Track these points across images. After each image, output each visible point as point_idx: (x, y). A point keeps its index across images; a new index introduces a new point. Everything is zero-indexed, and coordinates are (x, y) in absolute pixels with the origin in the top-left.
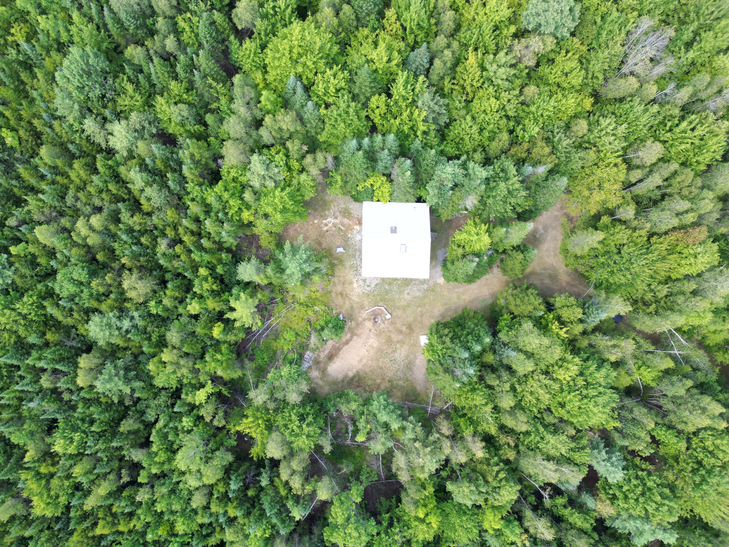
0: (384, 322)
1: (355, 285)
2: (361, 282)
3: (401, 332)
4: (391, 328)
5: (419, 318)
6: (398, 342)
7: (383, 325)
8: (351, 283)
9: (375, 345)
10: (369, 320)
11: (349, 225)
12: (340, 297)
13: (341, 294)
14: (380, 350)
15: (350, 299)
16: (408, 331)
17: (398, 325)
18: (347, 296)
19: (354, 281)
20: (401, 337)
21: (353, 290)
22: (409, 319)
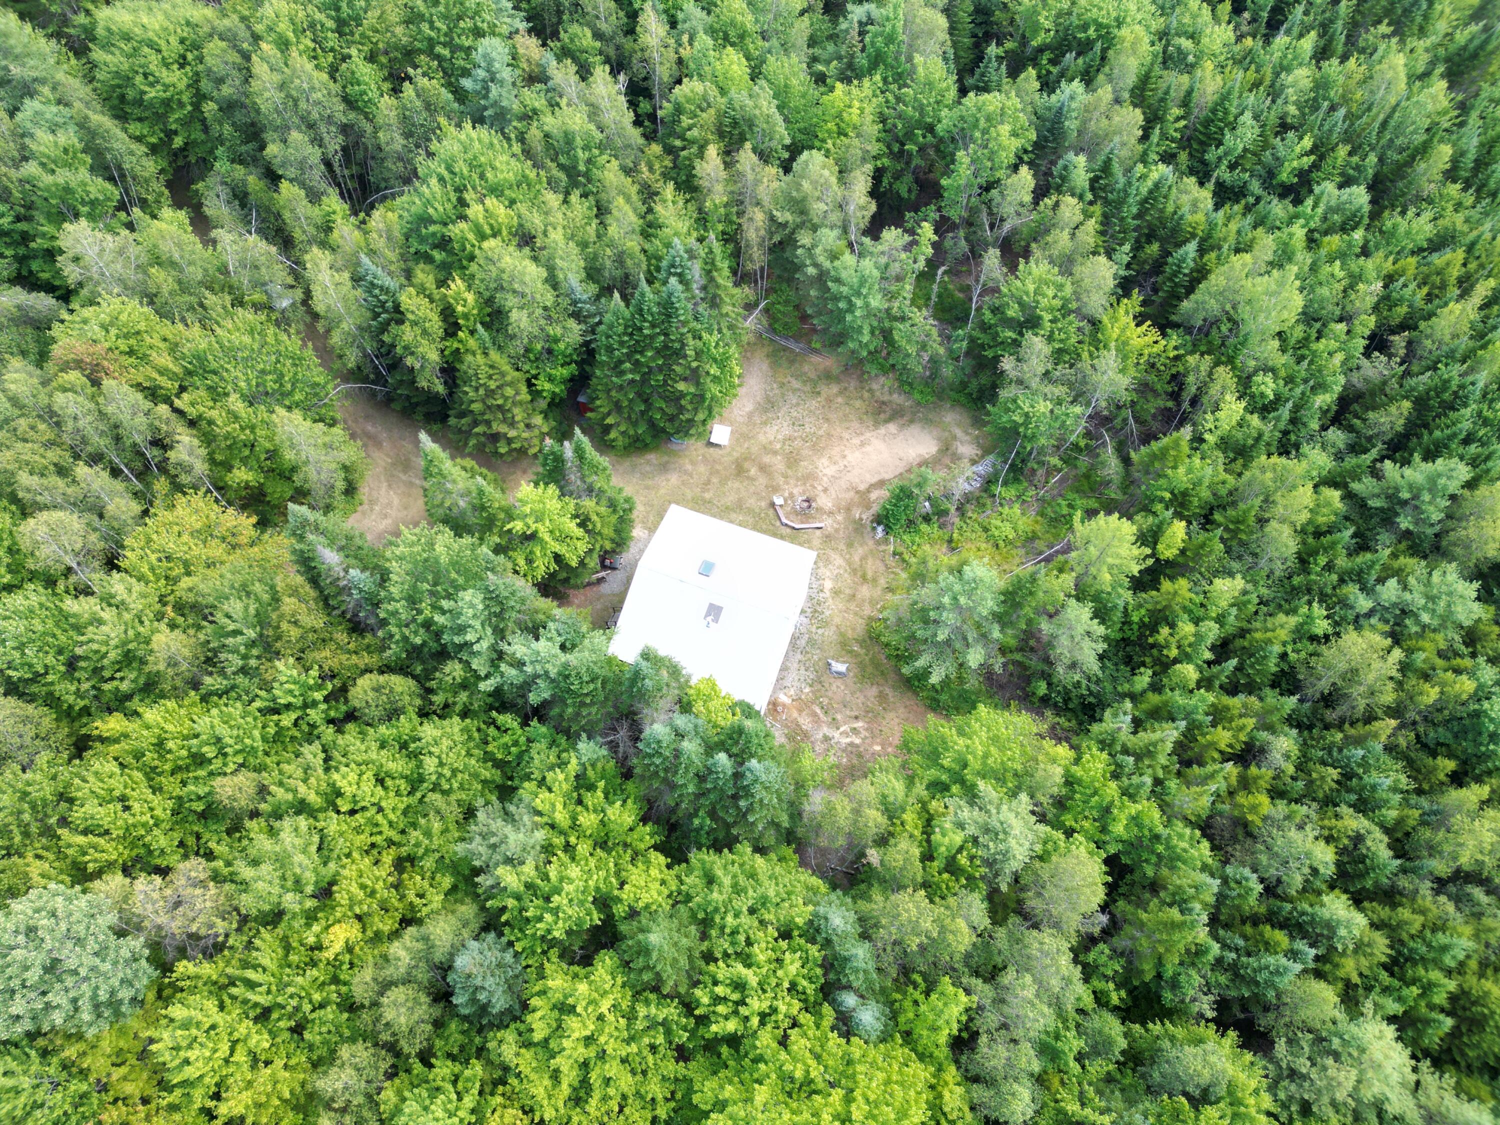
0: (792, 496)
1: (829, 584)
3: (763, 469)
4: (781, 481)
5: (715, 480)
6: (775, 453)
7: (796, 491)
8: (836, 592)
9: (824, 461)
10: (820, 509)
11: (800, 711)
12: (870, 575)
13: (864, 578)
14: (817, 449)
15: (849, 563)
16: (746, 465)
17: (762, 481)
18: (854, 571)
19: (827, 594)
20: (767, 459)
21: (837, 578)
22: (737, 485)
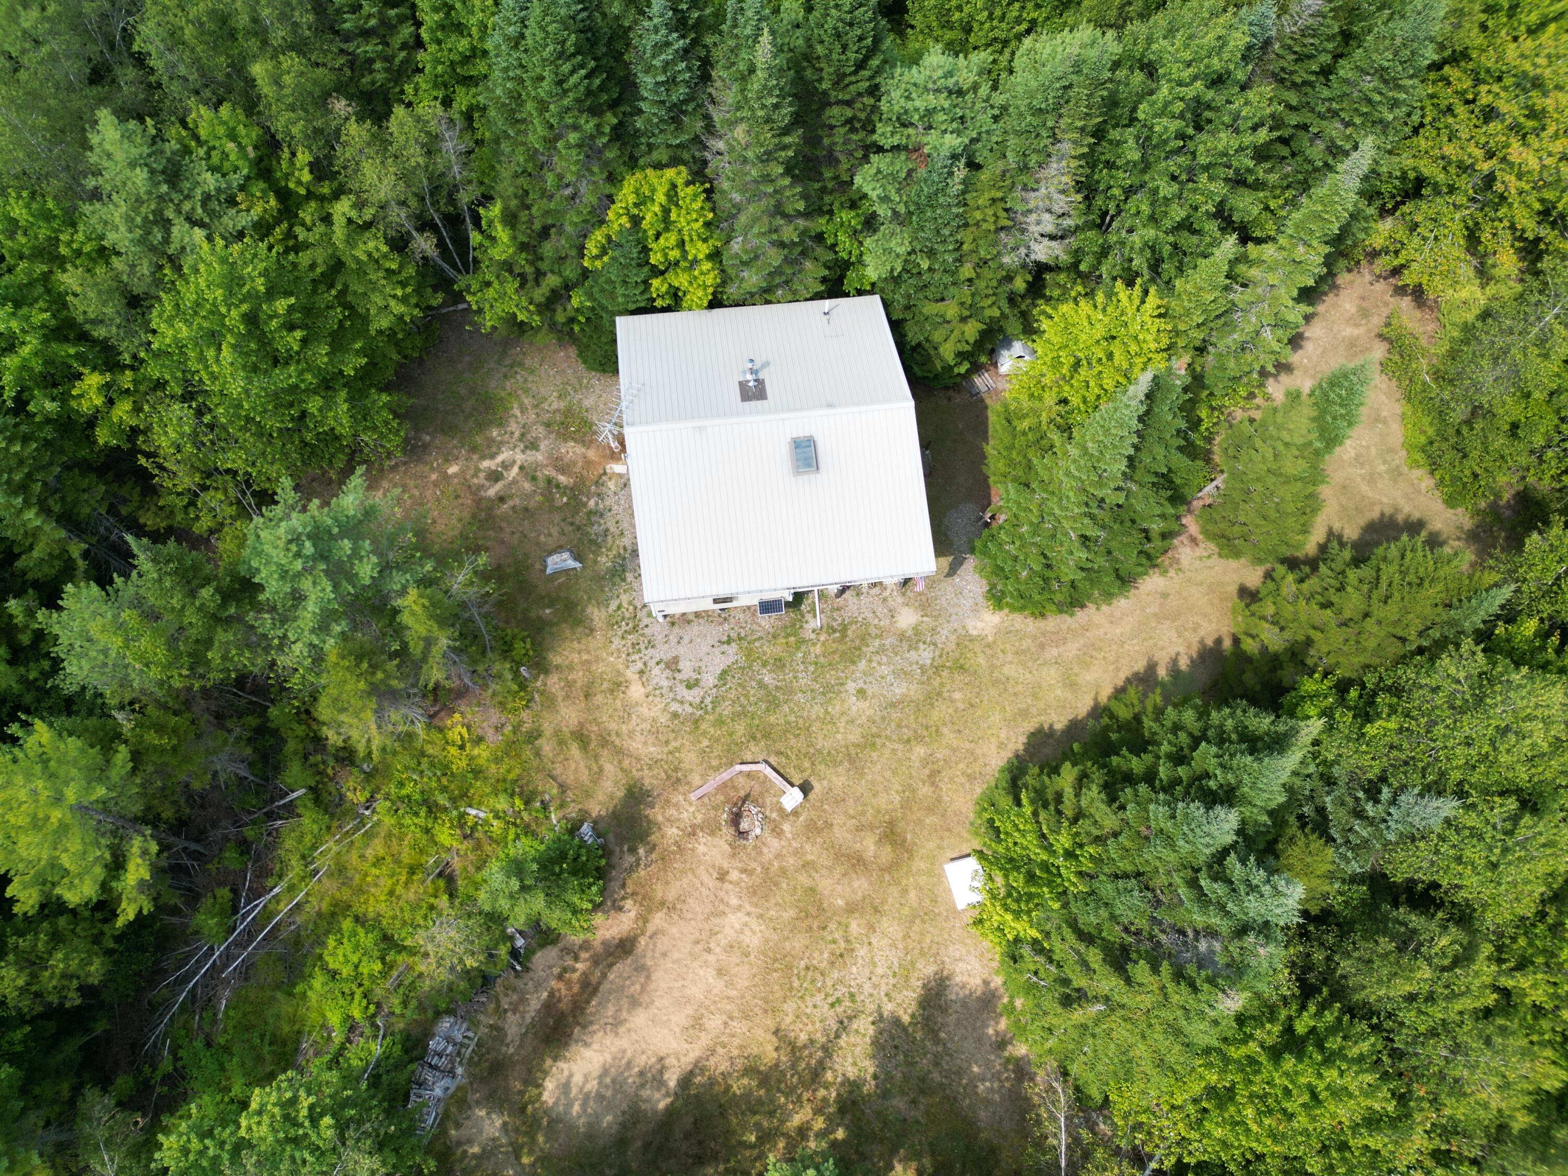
0: (777, 832)
1: (636, 691)
2: (659, 676)
3: (857, 862)
4: (812, 852)
5: (925, 790)
6: (852, 909)
7: (774, 843)
8: (618, 686)
9: (753, 941)
10: (712, 829)
11: (588, 463)
12: (574, 750)
13: (581, 737)
15: (620, 752)
16: (887, 854)
17: (841, 834)
18: (604, 742)
19: (631, 674)
20: (860, 885)
21: (628, 711)
22: (882, 801)
